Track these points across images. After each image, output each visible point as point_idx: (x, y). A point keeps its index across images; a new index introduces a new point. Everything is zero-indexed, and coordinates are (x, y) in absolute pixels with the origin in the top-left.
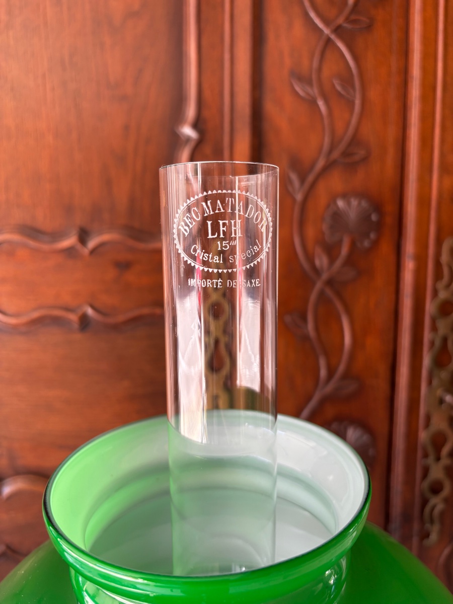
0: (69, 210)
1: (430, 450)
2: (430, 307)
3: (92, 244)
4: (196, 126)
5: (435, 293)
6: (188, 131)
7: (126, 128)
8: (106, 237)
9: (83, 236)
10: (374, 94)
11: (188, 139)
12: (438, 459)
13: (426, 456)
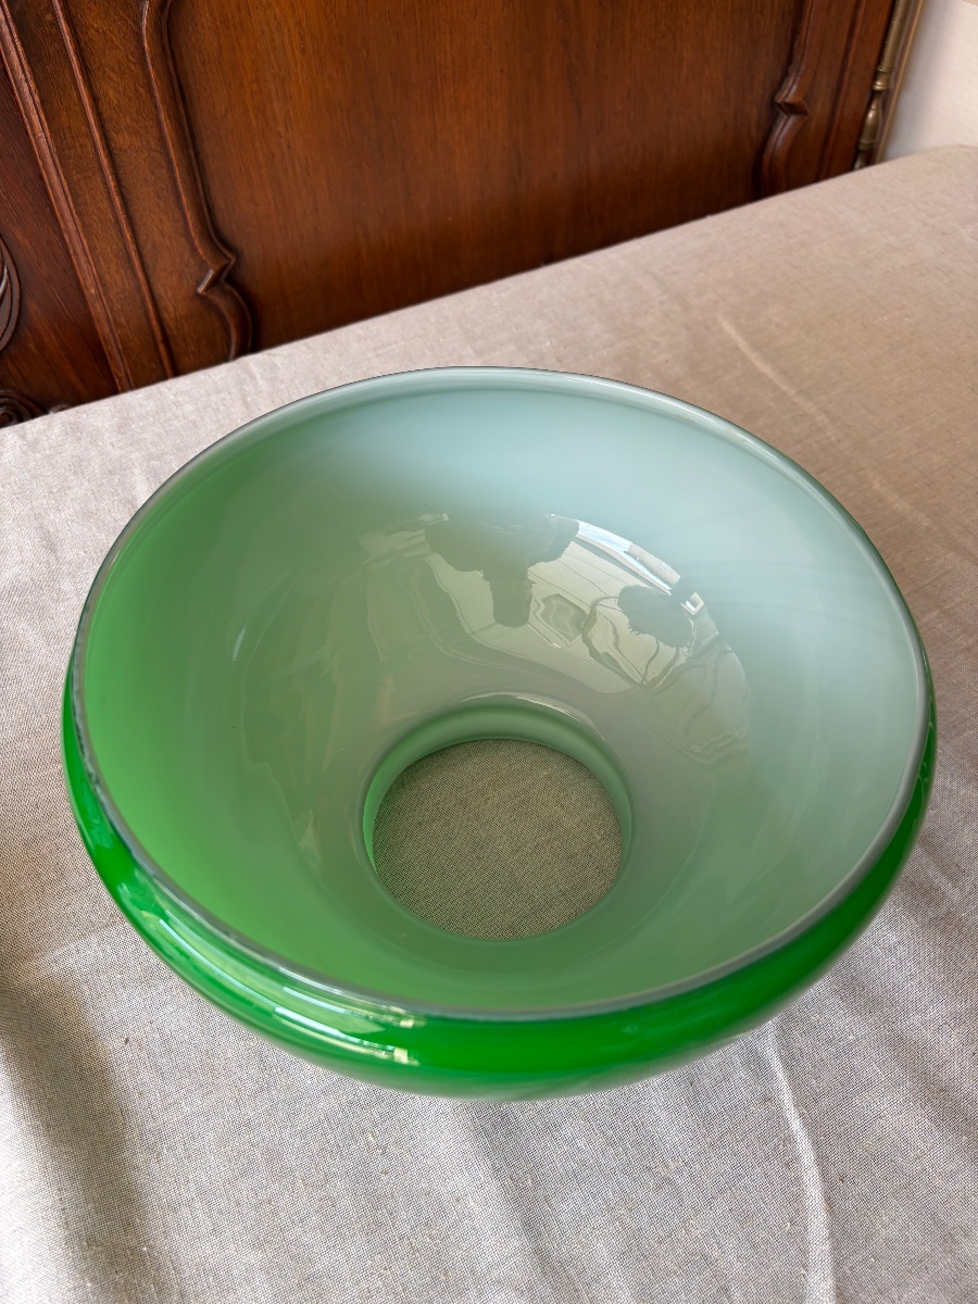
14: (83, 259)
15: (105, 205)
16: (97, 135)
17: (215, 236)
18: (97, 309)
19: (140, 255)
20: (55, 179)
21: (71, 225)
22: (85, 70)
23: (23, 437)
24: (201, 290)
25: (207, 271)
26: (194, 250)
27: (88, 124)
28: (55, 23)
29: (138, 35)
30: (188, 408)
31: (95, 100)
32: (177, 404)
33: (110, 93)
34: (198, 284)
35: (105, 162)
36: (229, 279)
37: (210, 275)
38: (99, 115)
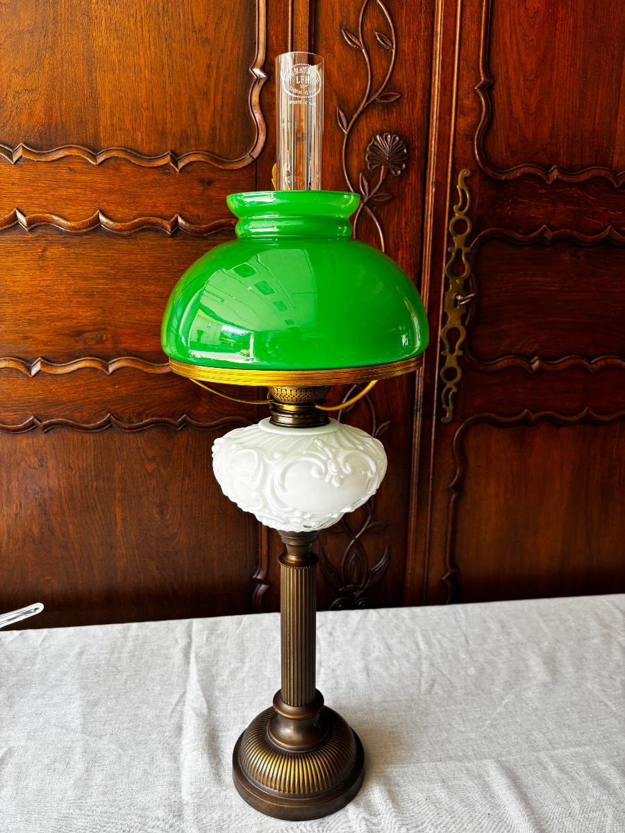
0: (163, 134)
1: (446, 342)
2: (448, 226)
3: (181, 165)
4: (263, 69)
5: (452, 214)
6: (257, 71)
7: (209, 66)
8: (193, 159)
9: (175, 158)
10: (405, 46)
11: (258, 79)
12: (452, 351)
13: (442, 348)
14: (410, 561)
15: (423, 546)
16: (428, 526)
17: (453, 562)
18: (409, 578)
19: (428, 564)
20: (411, 536)
21: (411, 550)
22: (432, 508)
23: (379, 614)
24: (444, 578)
25: (447, 573)
26: (445, 565)
27: (427, 523)
28: (428, 496)
29: (449, 503)
30: (436, 617)
31: (431, 516)
32: (432, 615)
33: (436, 516)
34: (443, 576)
35: (428, 534)
36: (453, 577)
37: (448, 574)
38: (431, 520)
